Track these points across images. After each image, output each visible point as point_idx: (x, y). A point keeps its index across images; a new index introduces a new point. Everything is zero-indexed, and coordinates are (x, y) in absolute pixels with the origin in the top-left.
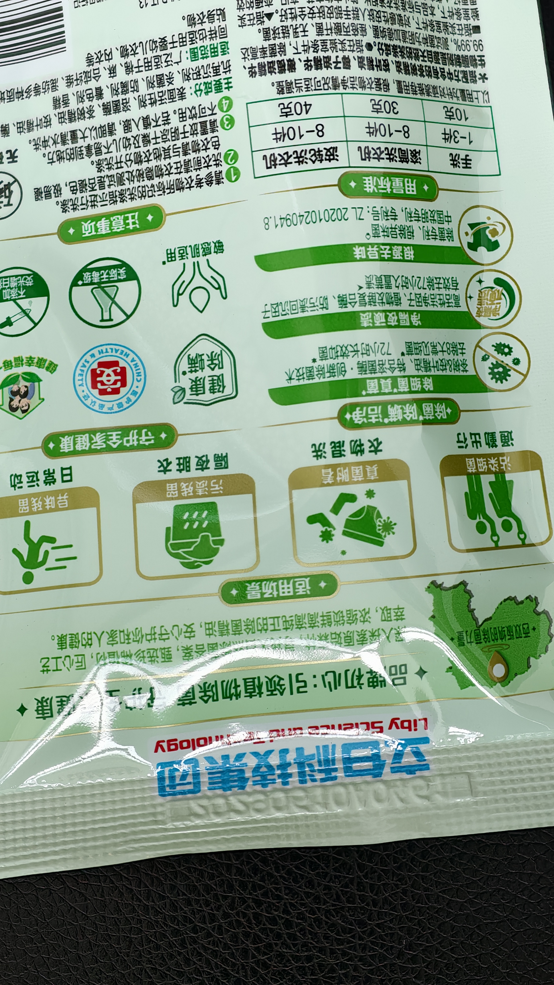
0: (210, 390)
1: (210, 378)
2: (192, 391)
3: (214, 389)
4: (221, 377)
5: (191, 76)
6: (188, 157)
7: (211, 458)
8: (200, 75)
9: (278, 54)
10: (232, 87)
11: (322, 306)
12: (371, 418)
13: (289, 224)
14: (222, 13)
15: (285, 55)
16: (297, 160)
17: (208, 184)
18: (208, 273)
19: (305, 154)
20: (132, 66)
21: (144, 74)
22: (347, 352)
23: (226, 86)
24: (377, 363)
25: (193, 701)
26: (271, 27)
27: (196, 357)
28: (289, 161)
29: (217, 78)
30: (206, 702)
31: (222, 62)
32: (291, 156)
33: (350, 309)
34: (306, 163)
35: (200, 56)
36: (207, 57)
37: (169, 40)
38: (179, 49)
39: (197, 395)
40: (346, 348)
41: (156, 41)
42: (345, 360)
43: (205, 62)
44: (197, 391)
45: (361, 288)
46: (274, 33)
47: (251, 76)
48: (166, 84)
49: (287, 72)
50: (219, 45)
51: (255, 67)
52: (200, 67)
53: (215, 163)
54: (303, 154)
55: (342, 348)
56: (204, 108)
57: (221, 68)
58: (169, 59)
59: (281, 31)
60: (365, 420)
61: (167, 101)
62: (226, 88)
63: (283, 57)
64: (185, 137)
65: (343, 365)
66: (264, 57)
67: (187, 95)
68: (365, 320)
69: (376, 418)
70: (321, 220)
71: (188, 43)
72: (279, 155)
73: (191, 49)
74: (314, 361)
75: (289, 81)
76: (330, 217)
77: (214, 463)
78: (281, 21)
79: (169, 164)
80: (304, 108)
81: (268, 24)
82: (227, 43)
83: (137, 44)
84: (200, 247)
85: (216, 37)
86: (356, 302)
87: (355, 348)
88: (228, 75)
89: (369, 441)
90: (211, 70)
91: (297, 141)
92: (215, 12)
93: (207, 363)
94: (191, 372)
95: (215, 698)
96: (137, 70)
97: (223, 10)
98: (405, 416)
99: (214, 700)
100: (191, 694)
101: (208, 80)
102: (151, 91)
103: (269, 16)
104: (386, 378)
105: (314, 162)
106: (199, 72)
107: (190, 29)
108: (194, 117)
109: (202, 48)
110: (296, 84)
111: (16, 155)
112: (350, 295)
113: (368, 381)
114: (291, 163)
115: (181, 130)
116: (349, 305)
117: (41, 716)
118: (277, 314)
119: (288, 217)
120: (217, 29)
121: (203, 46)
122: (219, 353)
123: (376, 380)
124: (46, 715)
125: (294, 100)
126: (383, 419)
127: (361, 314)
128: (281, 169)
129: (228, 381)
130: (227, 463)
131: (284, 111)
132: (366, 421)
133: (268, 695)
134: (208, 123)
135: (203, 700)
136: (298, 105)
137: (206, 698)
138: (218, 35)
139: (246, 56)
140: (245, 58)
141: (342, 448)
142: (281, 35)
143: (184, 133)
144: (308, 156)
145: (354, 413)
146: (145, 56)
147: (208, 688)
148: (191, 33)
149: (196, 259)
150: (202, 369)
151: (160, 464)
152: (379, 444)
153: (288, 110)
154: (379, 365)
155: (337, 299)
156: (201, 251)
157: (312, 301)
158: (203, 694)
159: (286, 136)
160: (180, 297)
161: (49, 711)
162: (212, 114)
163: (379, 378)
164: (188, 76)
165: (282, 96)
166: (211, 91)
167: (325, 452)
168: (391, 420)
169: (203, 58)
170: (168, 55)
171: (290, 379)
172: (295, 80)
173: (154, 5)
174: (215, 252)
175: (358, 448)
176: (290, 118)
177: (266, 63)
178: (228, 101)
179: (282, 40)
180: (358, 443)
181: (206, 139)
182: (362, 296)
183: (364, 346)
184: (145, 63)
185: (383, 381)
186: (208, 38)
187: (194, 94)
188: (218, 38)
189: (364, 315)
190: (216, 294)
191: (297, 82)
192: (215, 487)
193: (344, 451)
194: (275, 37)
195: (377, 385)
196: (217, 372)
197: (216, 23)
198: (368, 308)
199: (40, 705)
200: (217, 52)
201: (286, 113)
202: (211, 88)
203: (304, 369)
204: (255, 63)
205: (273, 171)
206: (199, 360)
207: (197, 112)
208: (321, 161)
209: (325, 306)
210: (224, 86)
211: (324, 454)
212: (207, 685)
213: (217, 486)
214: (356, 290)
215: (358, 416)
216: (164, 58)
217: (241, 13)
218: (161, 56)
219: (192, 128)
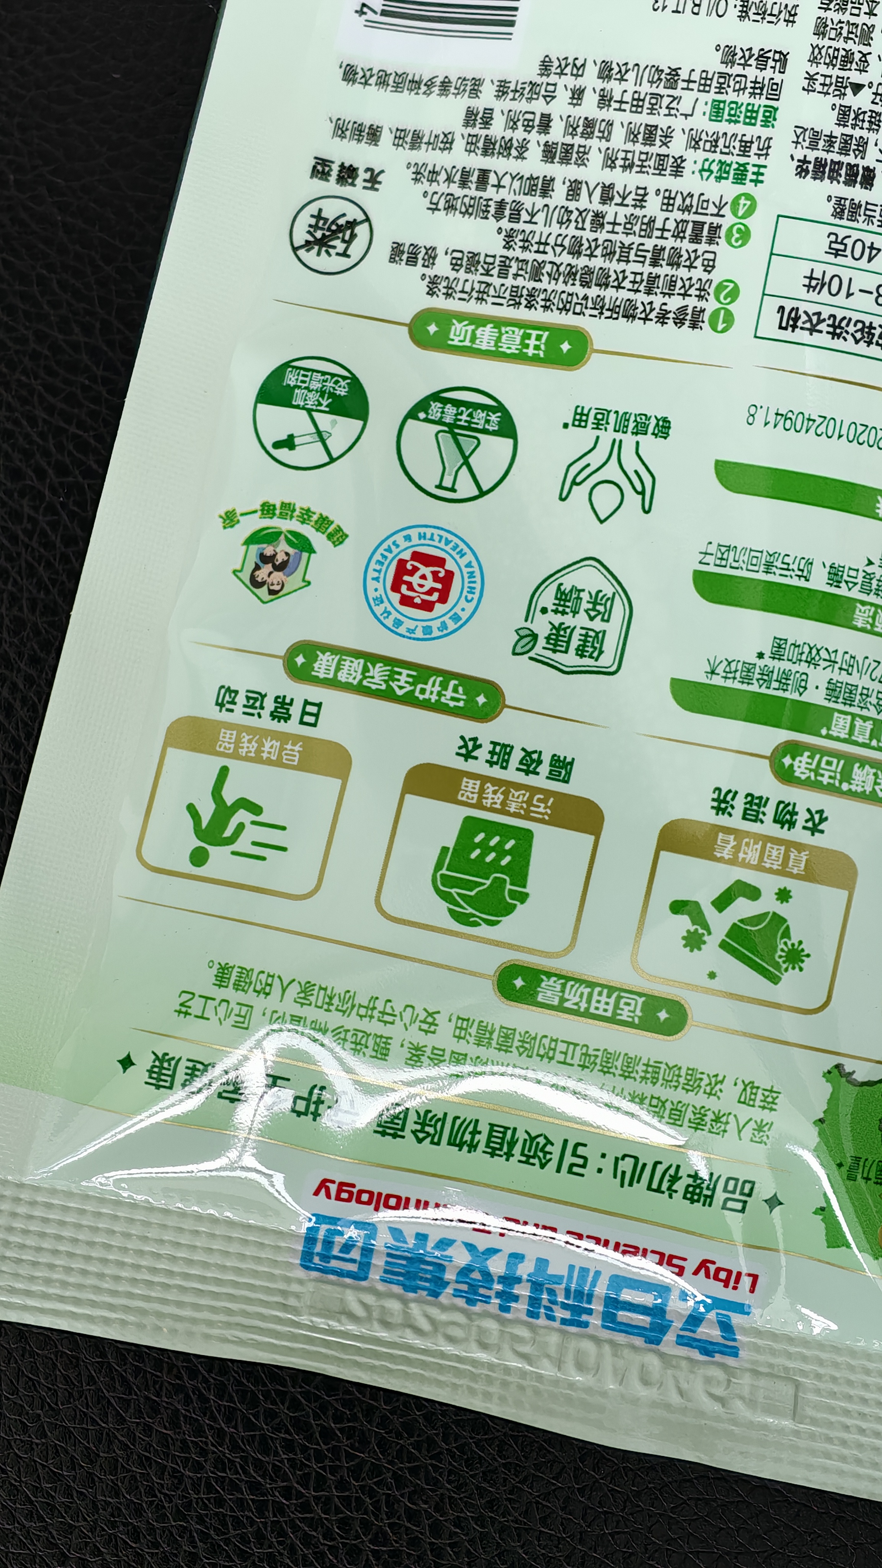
0: (577, 649)
1: (584, 632)
2: (548, 643)
3: (583, 651)
4: (600, 635)
5: (701, 143)
6: (656, 270)
7: (546, 759)
8: (716, 146)
9: (851, 153)
10: (762, 182)
11: (800, 573)
12: (822, 775)
13: (787, 427)
14: (782, 59)
15: (862, 158)
16: (831, 330)
17: (676, 323)
18: (631, 463)
19: (847, 325)
20: (611, 98)
21: (627, 117)
22: (817, 658)
23: (754, 177)
24: (859, 691)
25: (400, 1133)
26: (855, 107)
27: (571, 591)
28: (819, 328)
29: (743, 160)
30: (420, 1141)
31: (759, 137)
32: (824, 320)
33: (843, 591)
34: (845, 339)
35: (726, 117)
36: (736, 122)
37: (684, 74)
38: (695, 94)
39: (555, 651)
40: (818, 651)
41: (662, 71)
42: (811, 670)
43: (731, 129)
44: (555, 645)
45: (870, 563)
46: (856, 118)
47: (799, 174)
48: (658, 143)
49: (858, 186)
50: (762, 110)
51: (810, 162)
52: (720, 135)
53: (698, 293)
54: (844, 324)
55: (811, 649)
56: (708, 201)
57: (754, 147)
58: (674, 105)
59: (867, 119)
60: (812, 775)
61: (651, 171)
62: (751, 181)
63: (858, 161)
64: (662, 237)
65: (804, 677)
66: (828, 151)
67: (686, 172)
68: (861, 617)
69: (830, 777)
70: (840, 436)
71: (713, 90)
72: (806, 313)
73: (714, 101)
74: (761, 655)
75: (856, 202)
76: (857, 437)
77: (548, 769)
78: (873, 102)
79: (624, 271)
80: (867, 251)
81: (850, 99)
82: (776, 109)
83: (630, 66)
84: (632, 418)
85: (761, 94)
86: (856, 584)
87: (833, 655)
88: (762, 161)
89: (809, 810)
90: (737, 144)
91: (841, 299)
92: (770, 55)
93: (585, 605)
94: (556, 612)
95: (436, 1140)
96: (617, 105)
97: (785, 56)
98: (877, 788)
99: (432, 1143)
100: (400, 1122)
101: (728, 159)
102: (629, 146)
103: (857, 88)
104: (865, 719)
105: (857, 342)
106: (716, 141)
107: (723, 68)
108: (687, 209)
109: (734, 106)
110: (866, 209)
111: (379, 179)
112: (850, 569)
113: (836, 714)
114: (821, 332)
115: (659, 224)
116: (843, 585)
117: (153, 1081)
118: (724, 563)
119: (790, 415)
120: (766, 82)
121: (736, 103)
122: (610, 595)
123: (849, 717)
124: (162, 1083)
125: (856, 235)
126: (841, 782)
127: (858, 605)
128: (801, 335)
129: (610, 645)
130: (569, 774)
131: (834, 246)
132: (813, 778)
133: (520, 1161)
134: (706, 227)
135: (417, 1137)
136: (859, 244)
137: (421, 1135)
138: (765, 92)
139: (801, 140)
140: (797, 143)
141: (762, 809)
142: (866, 125)
143: (663, 230)
144: (851, 329)
145: (798, 759)
146: (637, 88)
147: (431, 1120)
148: (722, 75)
149: (619, 436)
150: (575, 612)
151: (462, 743)
152: (823, 820)
153: (842, 247)
154: (861, 694)
155: (828, 569)
156: (632, 425)
157: (787, 560)
158: (419, 1127)
159: (826, 287)
160: (575, 487)
161: (169, 1079)
162: (717, 215)
163: (854, 716)
164: (697, 143)
165: (837, 221)
166: (727, 178)
167: (733, 807)
168: (854, 788)
169: (730, 121)
170: (675, 99)
171: (713, 672)
172: (867, 203)
173: (677, 12)
174: (653, 434)
175: (788, 817)
176: (840, 260)
177: (829, 162)
178: (749, 203)
179: (865, 133)
180: (790, 808)
181: (695, 251)
182: (869, 576)
183: (847, 657)
184: (634, 99)
185: (859, 722)
186: (747, 91)
187: (697, 174)
188: (763, 97)
189: (863, 609)
190: (633, 500)
191: (869, 207)
192: (539, 807)
193: (764, 814)
194: (856, 125)
195: (848, 725)
196: (597, 625)
197: (768, 73)
198: (872, 598)
199: (157, 1063)
200: (756, 118)
201: (837, 250)
202: (728, 173)
203: (740, 665)
204: (812, 156)
205: (787, 335)
206: (574, 596)
207: (695, 203)
208: (869, 343)
209: (805, 574)
210: (750, 176)
211: (729, 809)
212: (430, 1115)
213: (543, 805)
214: (861, 565)
215: (803, 765)
216: (666, 101)
217: (813, 70)
218: (662, 97)
219: (677, 226)
